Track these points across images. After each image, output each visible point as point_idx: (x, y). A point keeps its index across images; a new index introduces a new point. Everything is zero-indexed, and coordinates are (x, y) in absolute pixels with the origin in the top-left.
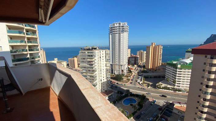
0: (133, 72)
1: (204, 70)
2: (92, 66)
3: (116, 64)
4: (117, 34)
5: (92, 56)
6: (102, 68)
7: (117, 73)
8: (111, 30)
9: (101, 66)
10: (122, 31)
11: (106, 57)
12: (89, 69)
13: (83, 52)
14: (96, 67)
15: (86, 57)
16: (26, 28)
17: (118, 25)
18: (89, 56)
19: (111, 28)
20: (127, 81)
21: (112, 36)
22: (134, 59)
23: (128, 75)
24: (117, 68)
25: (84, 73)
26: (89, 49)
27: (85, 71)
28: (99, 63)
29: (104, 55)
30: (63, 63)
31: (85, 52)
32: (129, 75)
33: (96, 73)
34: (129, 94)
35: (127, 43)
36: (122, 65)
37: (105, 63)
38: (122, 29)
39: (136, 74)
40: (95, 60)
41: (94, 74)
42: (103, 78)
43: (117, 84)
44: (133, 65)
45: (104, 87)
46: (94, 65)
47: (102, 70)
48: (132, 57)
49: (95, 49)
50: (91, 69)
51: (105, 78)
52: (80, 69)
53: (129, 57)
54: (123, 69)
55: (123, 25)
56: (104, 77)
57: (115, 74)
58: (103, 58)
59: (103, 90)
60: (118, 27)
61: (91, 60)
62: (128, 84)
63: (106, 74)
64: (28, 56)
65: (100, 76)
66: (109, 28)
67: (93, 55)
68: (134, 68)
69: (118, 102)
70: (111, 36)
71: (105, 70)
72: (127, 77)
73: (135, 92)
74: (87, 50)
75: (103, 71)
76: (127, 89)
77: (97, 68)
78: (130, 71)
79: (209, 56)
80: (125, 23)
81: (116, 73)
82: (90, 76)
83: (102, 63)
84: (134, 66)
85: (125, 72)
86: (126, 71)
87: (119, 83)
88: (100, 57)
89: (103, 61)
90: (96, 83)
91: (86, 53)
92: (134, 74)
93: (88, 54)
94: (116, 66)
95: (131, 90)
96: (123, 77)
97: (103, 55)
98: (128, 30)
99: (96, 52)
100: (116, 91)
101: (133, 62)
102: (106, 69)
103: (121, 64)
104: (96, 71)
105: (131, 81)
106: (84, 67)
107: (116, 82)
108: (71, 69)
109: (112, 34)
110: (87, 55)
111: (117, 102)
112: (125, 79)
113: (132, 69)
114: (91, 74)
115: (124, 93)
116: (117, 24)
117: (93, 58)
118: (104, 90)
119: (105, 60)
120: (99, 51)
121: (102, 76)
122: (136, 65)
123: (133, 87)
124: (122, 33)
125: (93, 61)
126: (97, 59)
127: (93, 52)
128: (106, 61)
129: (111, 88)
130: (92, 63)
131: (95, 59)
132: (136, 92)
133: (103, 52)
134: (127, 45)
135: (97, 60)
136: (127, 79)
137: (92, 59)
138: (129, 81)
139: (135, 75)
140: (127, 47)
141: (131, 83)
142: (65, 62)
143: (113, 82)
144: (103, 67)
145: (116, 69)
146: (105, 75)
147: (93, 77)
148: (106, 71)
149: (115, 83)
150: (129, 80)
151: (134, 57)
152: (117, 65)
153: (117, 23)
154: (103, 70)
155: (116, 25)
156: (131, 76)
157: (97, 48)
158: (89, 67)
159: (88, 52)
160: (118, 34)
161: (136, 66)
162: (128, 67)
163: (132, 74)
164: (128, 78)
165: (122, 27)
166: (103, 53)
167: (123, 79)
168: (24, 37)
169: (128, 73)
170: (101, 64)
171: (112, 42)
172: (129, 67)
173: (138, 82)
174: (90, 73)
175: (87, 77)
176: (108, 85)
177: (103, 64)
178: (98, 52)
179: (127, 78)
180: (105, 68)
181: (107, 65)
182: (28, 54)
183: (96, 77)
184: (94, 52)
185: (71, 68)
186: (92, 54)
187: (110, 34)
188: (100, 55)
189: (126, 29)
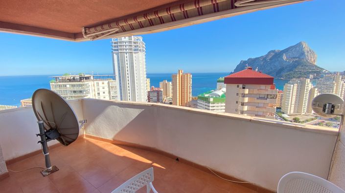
1: (237, 102)
4: (126, 53)
5: (81, 92)
8: (115, 47)
11: (109, 92)
15: (69, 95)
17: (127, 39)
18: (75, 92)
19: (115, 43)
21: (118, 57)
22: (156, 94)
26: (74, 80)
29: (107, 89)
31: (66, 86)
35: (145, 70)
38: (135, 46)
48: (154, 91)
49: (87, 78)
53: (149, 92)
55: (136, 41)
58: (104, 94)
60: (127, 42)
66: (112, 43)
67: (85, 91)
70: (115, 56)
74: (70, 80)
79: (241, 86)
80: (139, 37)
91: (68, 86)
93: (72, 89)
97: (104, 90)
98: (144, 49)
99: (90, 84)
101: (156, 98)
109: (117, 54)
110: (71, 91)
116: (125, 37)
117: (84, 96)
119: (107, 98)
120: (95, 82)
124: (135, 53)
126: (91, 97)
127: (84, 85)
133: (103, 83)
134: (145, 73)
140: (145, 76)
151: (156, 91)
155: (123, 39)
157: (92, 78)
159: (73, 86)
160: (128, 54)
165: (135, 43)
166: (103, 85)
171: (119, 67)
178: (94, 85)
184: (86, 85)
186: (80, 89)
187: (115, 53)
188: (98, 89)
189: (141, 48)
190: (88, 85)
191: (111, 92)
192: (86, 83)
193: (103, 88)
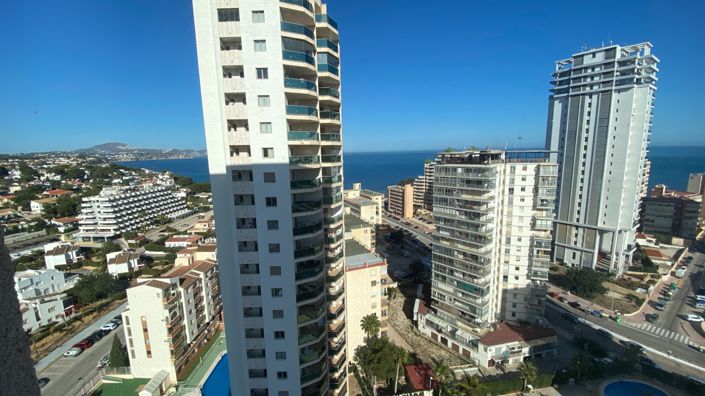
0: (660, 271)
2: (476, 221)
3: (575, 222)
4: (591, 95)
5: (479, 183)
6: (515, 232)
7: (576, 262)
8: (561, 83)
9: (509, 225)
10: (620, 83)
11: (536, 190)
12: (464, 229)
13: (447, 169)
14: (492, 223)
15: (458, 187)
16: (321, 98)
17: (600, 58)
18: (468, 182)
19: (562, 75)
20: (625, 302)
21: (565, 108)
22: (670, 210)
23: (634, 279)
24: (576, 238)
25: (444, 239)
26: (470, 160)
27: (448, 234)
28: (505, 213)
29: (530, 182)
30: (374, 199)
31: (455, 170)
32: (641, 278)
33: (489, 247)
34: (638, 366)
35: (645, 135)
36: (602, 232)
37: (529, 213)
38: (623, 73)
39: (678, 283)
40: (492, 198)
41: (483, 250)
42: (512, 272)
43: (575, 305)
44: (664, 237)
45: (514, 306)
46: (483, 219)
47: (514, 241)
48: (662, 199)
49: (496, 157)
50: (471, 231)
51: (524, 271)
52: (420, 222)
53: (643, 199)
54: (606, 247)
55: (628, 57)
56: (517, 269)
57: (562, 263)
58: (523, 193)
59: (508, 316)
60: (599, 65)
61: (477, 198)
62: (633, 319)
63: (531, 256)
64: (320, 176)
65: (502, 261)
66: (555, 75)
67: (485, 181)
68: (669, 250)
69: (577, 383)
70: (558, 107)
71: (526, 242)
72: (631, 286)
73: (673, 365)
74: (462, 160)
75: (519, 244)
76: (626, 340)
77: (494, 231)
78: (643, 261)
80: (639, 46)
81: (568, 260)
82: (464, 254)
83: (516, 211)
84: (669, 243)
85: (620, 264)
86: (622, 259)
87: (584, 303)
88: (511, 190)
89: (522, 207)
90: (486, 283)
91: (459, 170)
92: (665, 278)
93: (465, 177)
94: (574, 231)
95: (649, 350)
96: (605, 285)
97: (523, 183)
98: (653, 76)
99: (498, 169)
100: (569, 337)
101: (668, 222)
102: (532, 239)
103: (600, 225)
104: (490, 241)
105: (652, 311)
106: (446, 220)
107: (570, 297)
108: (394, 218)
109: (564, 101)
110: (462, 180)
111: (572, 380)
112: (615, 293)
113: (658, 254)
114: (468, 248)
115: (612, 355)
116: (594, 54)
117: (485, 192)
118: (514, 315)
119: (529, 201)
120: (508, 166)
121: (512, 260)
122: (678, 236)
123: (661, 339)
124: (619, 91)
125: (484, 203)
126: (497, 195)
127: (487, 170)
128: (534, 207)
129: (546, 316)
130: (475, 207)
131: (490, 194)
132: (678, 364)
133: (525, 169)
134: (644, 144)
135: (496, 199)
136: (630, 297)
137: (480, 193)
138: (636, 308)
139: (671, 286)
140: (644, 153)
141: (649, 318)
142: (380, 197)
143: (552, 294)
144: (520, 227)
145: (572, 245)
146: (525, 262)
147: (475, 258)
148: (531, 246)
149: (561, 299)
150: (639, 302)
151: (672, 199)
152: (577, 227)
153: (593, 50)
154: (520, 240)
155: (588, 61)
156: (652, 288)
157: (503, 157)
158: (463, 223)
159: (468, 170)
160: (595, 97)
161: (678, 242)
162: (637, 245)
163: (659, 277)
164: (631, 292)
165: (621, 63)
166: (524, 173)
167: (605, 290)
168: (317, 123)
169: (631, 269)
170: (510, 214)
171: (563, 131)
172: (642, 242)
173: (691, 322)
174: (465, 244)
175: (453, 255)
176: (536, 302)
177: (521, 218)
178: (505, 171)
179: (626, 291)
180: (528, 233)
181: (538, 222)
182: (319, 169)
183: (489, 261)
184: (492, 169)
185: (393, 214)
186: (479, 177)
187: (558, 98)
188: (512, 181)
189: (643, 73)
190: (494, 171)
191: (540, 191)
192: (492, 166)
193: (524, 179)
